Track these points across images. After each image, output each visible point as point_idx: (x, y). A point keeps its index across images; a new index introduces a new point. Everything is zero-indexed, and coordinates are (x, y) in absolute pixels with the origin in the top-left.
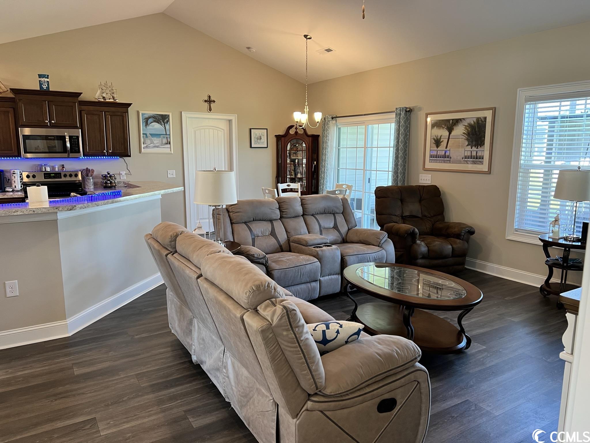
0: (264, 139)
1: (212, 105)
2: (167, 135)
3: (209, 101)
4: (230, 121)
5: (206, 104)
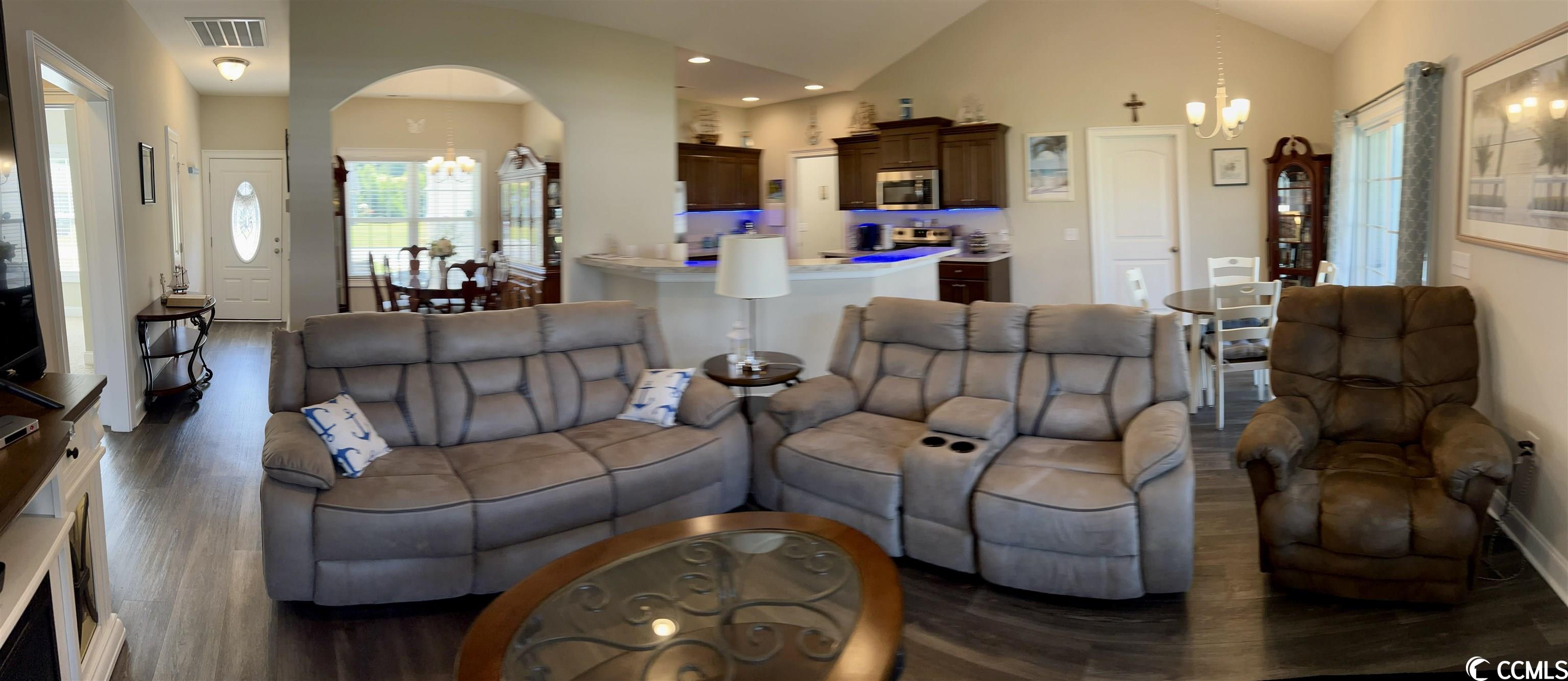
0: (1241, 169)
1: (1140, 111)
2: (1063, 171)
3: (1134, 104)
4: (1173, 137)
5: (1129, 110)
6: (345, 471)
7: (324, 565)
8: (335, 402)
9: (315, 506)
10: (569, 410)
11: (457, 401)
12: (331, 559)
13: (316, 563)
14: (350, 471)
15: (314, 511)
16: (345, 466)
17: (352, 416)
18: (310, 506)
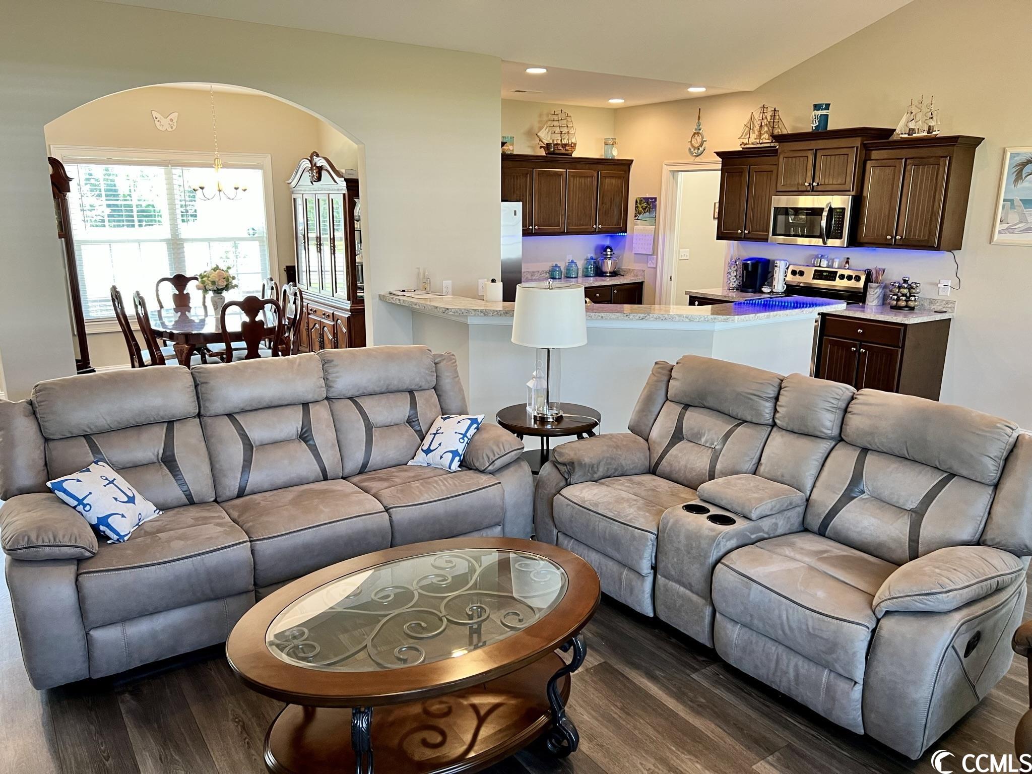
6: (109, 539)
7: (97, 634)
8: (88, 470)
9: (78, 575)
10: (356, 458)
11: (234, 452)
12: (104, 625)
13: (87, 634)
14: (115, 537)
15: (77, 580)
16: (109, 532)
17: (112, 482)
18: (72, 577)
